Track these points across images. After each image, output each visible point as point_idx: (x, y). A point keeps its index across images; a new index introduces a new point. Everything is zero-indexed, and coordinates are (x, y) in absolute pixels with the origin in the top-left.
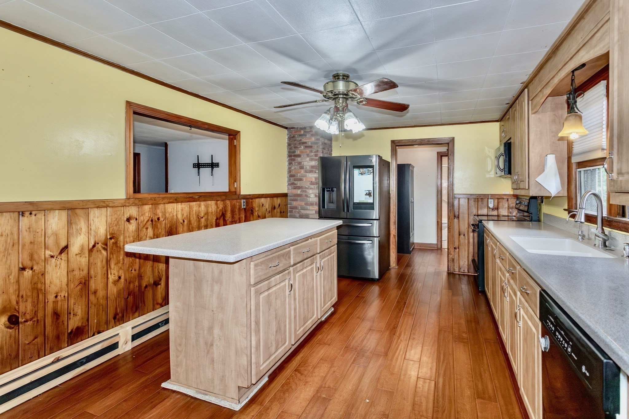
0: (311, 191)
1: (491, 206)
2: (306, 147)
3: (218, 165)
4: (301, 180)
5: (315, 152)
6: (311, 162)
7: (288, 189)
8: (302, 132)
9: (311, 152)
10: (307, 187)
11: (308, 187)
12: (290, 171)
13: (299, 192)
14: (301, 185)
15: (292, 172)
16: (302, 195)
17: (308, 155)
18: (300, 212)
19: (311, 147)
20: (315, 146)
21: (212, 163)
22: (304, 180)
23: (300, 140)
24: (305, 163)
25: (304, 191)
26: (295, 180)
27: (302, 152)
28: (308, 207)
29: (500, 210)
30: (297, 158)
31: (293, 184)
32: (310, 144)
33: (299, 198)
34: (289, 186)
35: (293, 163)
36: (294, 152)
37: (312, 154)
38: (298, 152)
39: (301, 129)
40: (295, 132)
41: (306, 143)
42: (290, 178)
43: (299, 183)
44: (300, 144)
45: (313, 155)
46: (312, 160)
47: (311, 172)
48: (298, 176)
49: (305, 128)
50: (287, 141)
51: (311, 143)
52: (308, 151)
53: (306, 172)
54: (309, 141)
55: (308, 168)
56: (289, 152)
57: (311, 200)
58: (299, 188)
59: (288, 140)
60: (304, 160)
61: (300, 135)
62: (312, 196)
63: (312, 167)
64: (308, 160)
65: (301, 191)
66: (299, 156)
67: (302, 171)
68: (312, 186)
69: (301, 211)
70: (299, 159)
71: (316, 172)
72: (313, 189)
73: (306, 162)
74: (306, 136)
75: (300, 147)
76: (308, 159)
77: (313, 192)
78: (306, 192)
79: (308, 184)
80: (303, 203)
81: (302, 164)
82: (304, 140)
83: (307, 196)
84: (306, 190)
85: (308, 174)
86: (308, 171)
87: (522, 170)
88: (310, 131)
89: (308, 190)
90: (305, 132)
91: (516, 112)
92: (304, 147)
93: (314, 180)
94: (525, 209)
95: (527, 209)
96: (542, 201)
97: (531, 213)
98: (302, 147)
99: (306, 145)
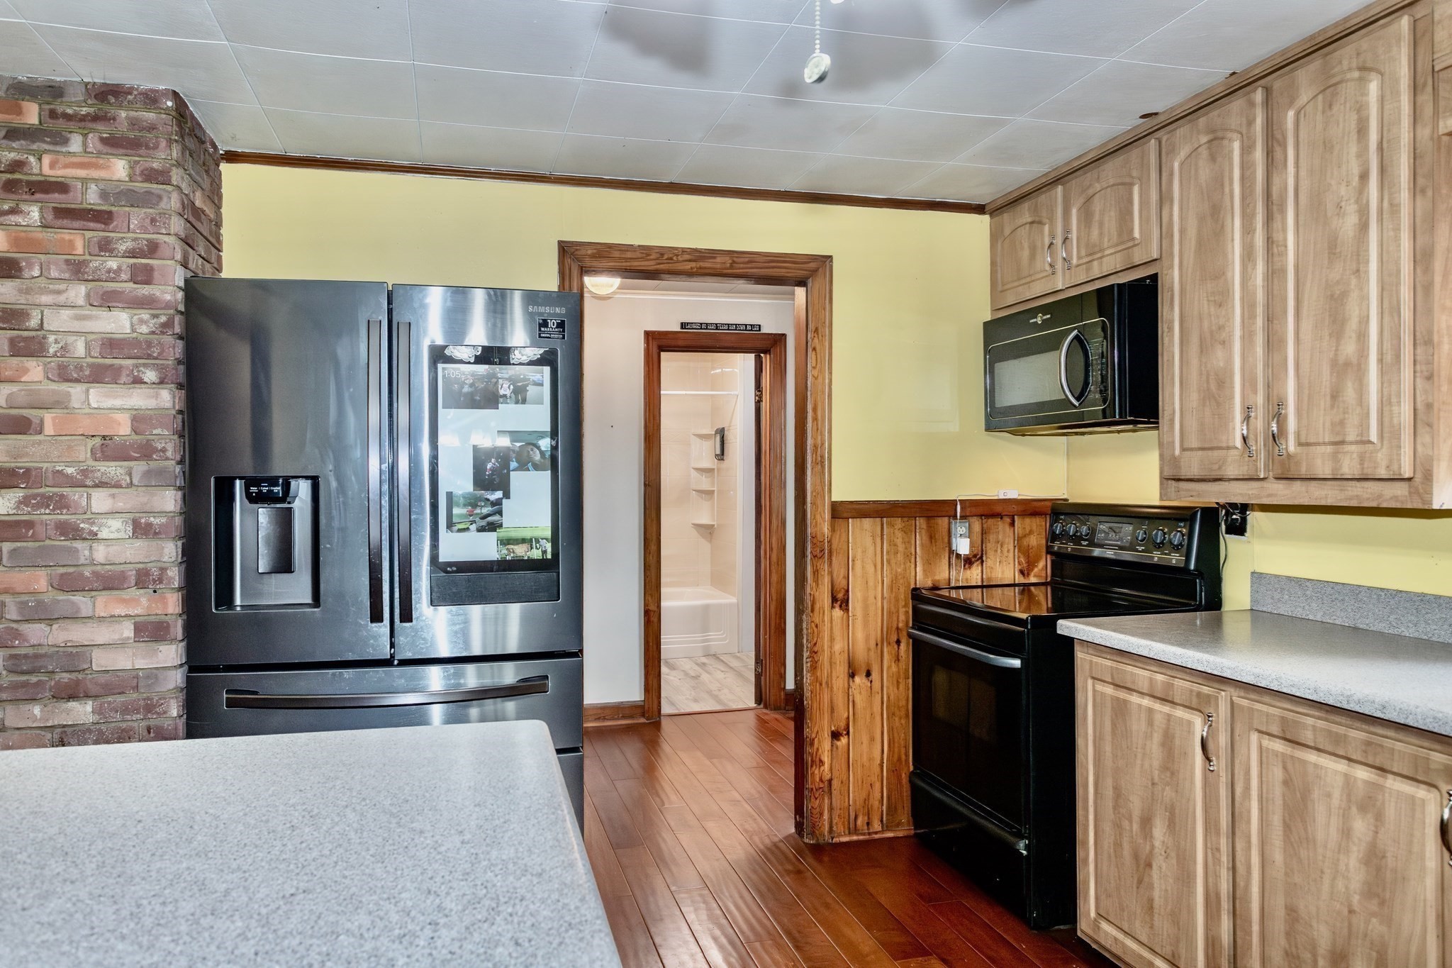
0: (100, 501)
1: (963, 546)
2: (64, 213)
4: (20, 427)
5: (132, 254)
6: (103, 313)
8: (32, 114)
9: (105, 247)
10: (70, 471)
11: (85, 473)
13: (7, 503)
14: (24, 463)
16: (30, 524)
17: (77, 270)
18: (17, 634)
19: (102, 218)
20: (137, 217)
22: (49, 429)
23: (17, 166)
24: (58, 321)
25: (45, 501)
27: (25, 243)
28: (83, 602)
29: (989, 562)
32: (92, 198)
33: (7, 546)
37: (113, 264)
39: (23, 91)
41: (62, 187)
43: (4, 451)
44: (10, 188)
45: (119, 269)
46: (108, 301)
47: (98, 375)
48: (3, 400)
49: (54, 91)
51: (104, 195)
52: (78, 240)
53: (65, 378)
54: (85, 181)
55: (80, 349)
57: (100, 553)
60: (45, 299)
61: (15, 133)
62: (114, 528)
63: (111, 345)
64: (81, 301)
65: (25, 501)
66: (8, 269)
67: (34, 370)
68: (113, 470)
69: (25, 628)
70: (6, 290)
71: (138, 381)
72: (118, 486)
73: (66, 313)
74: (66, 141)
75: (13, 211)
76: (78, 292)
77: (120, 505)
78: (61, 503)
79: (83, 452)
80: (40, 581)
81: (34, 323)
82: (44, 167)
83: (69, 531)
84: (66, 491)
85: (76, 391)
86: (79, 368)
87: (1335, 396)
88: (96, 118)
89: (76, 495)
90: (53, 114)
91: (1236, 145)
92: (50, 216)
93: (123, 428)
94: (1156, 557)
95: (1175, 559)
96: (1238, 529)
97: (1199, 573)
98: (34, 213)
99: (57, 198)
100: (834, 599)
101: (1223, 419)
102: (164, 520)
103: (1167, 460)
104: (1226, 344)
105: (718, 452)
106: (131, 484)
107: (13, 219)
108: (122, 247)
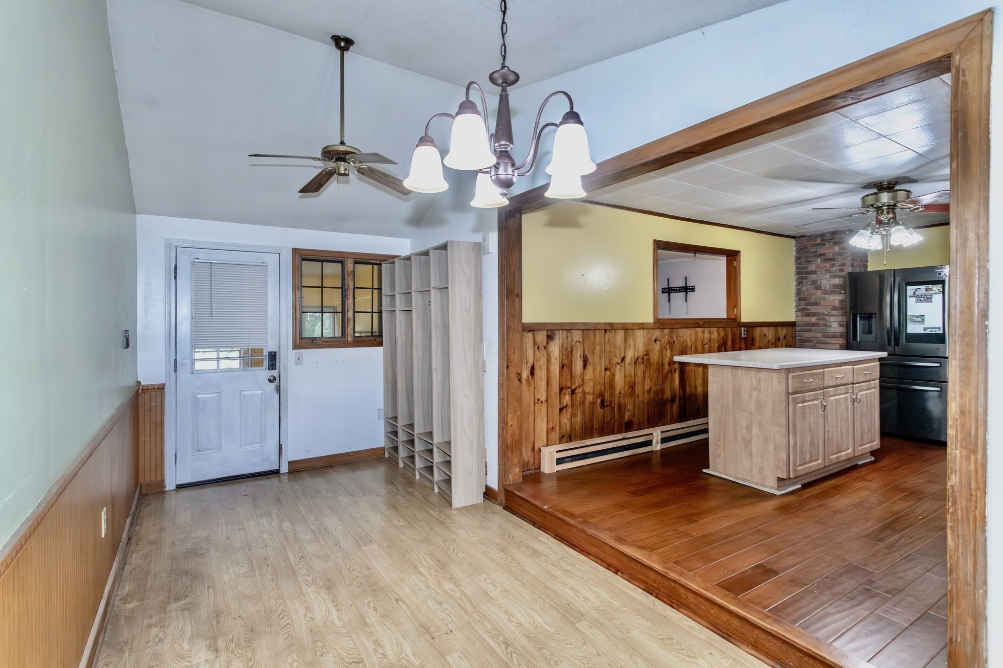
0: (832, 319)
2: (825, 260)
3: (694, 289)
4: (817, 304)
5: (839, 266)
6: (833, 279)
7: (797, 316)
8: (819, 241)
9: (833, 266)
10: (826, 313)
11: (829, 313)
12: (799, 293)
13: (814, 319)
14: (817, 311)
15: (802, 294)
16: (818, 324)
17: (828, 271)
18: (816, 346)
19: (833, 259)
20: (840, 258)
21: (686, 287)
22: (822, 304)
23: (816, 251)
24: (824, 282)
25: (821, 319)
26: (807, 304)
27: (817, 267)
28: (829, 340)
30: (810, 275)
31: (802, 310)
32: (831, 256)
33: (813, 328)
34: (798, 313)
35: (804, 281)
36: (807, 267)
37: (835, 269)
38: (812, 267)
39: (817, 236)
40: (807, 242)
41: (824, 254)
42: (800, 302)
43: (813, 309)
44: (814, 256)
45: (836, 270)
46: (833, 277)
47: (832, 293)
48: (813, 299)
49: (823, 235)
50: (794, 254)
51: (833, 255)
52: (828, 265)
53: (825, 293)
54: (829, 252)
55: (828, 287)
56: (798, 268)
57: (832, 330)
58: (814, 315)
59: (796, 253)
60: (821, 278)
61: (815, 245)
62: (835, 325)
63: (835, 286)
64: (828, 277)
65: (817, 319)
66: (814, 272)
67: (819, 292)
68: (835, 312)
69: (817, 344)
70: (814, 277)
71: (840, 293)
72: (836, 316)
73: (825, 280)
74: (825, 245)
75: (815, 261)
76: (828, 276)
77: (836, 320)
78: (824, 319)
79: (829, 309)
80: (820, 335)
81: (819, 283)
82: (821, 251)
83: (826, 325)
84: (825, 317)
85: (827, 296)
86: (828, 291)
88: (831, 239)
89: (827, 318)
90: (823, 240)
92: (822, 261)
93: (837, 303)
98: (819, 261)
99: (824, 257)
106: (839, 316)
107: (814, 262)
108: (837, 265)
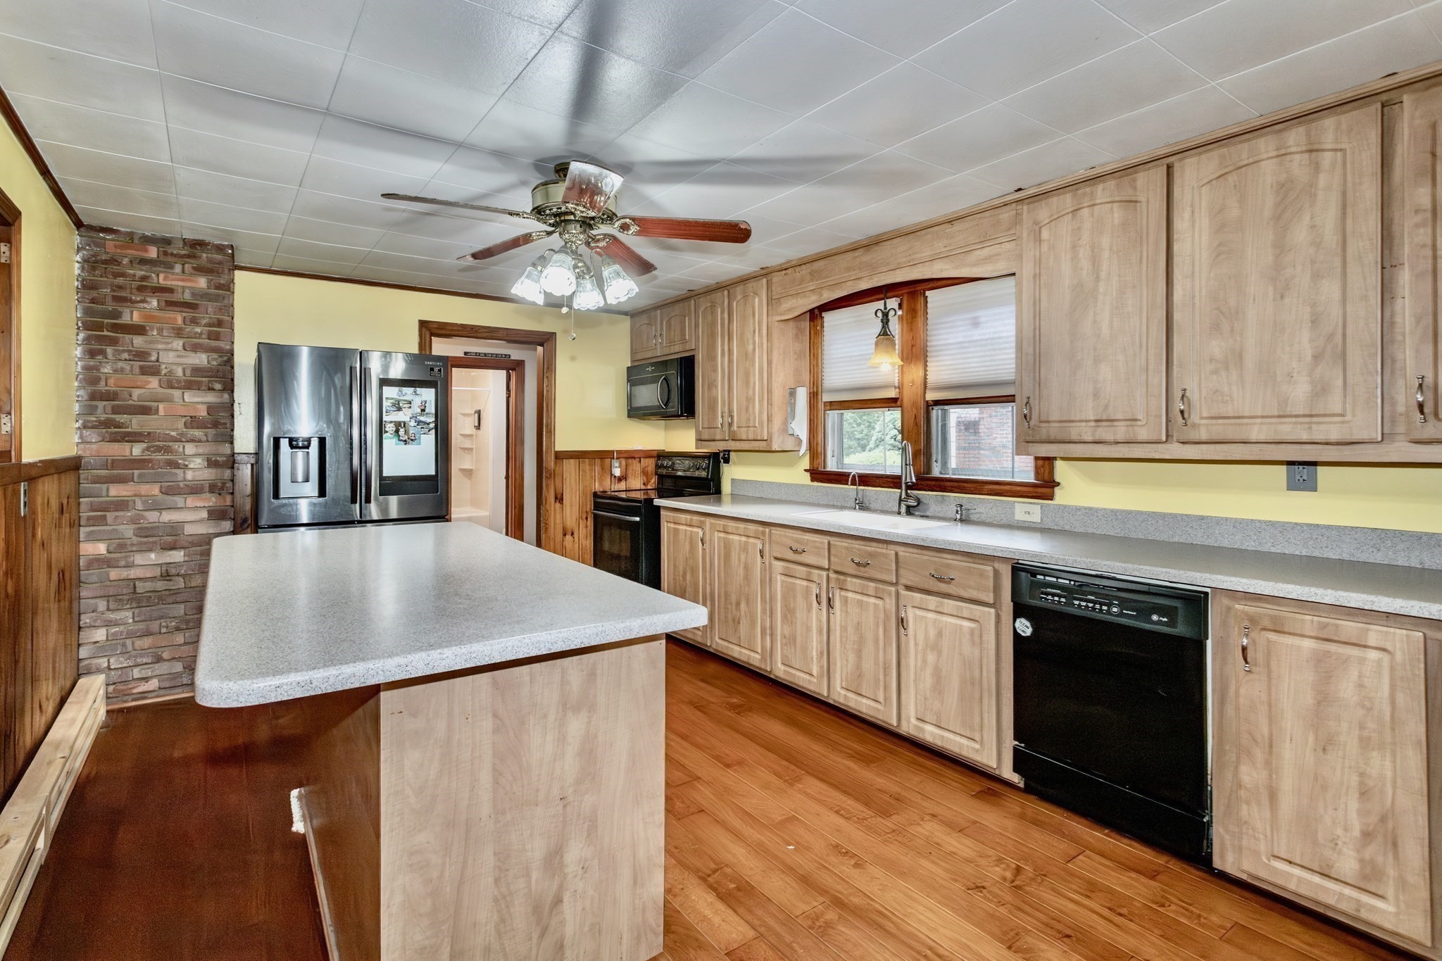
0: (190, 449)
1: (617, 472)
2: (171, 304)
4: (145, 411)
5: (209, 325)
6: (193, 354)
7: (84, 441)
8: (153, 252)
9: (194, 321)
10: (173, 434)
11: (182, 434)
12: (91, 377)
13: (137, 450)
14: (146, 430)
15: (103, 383)
16: (150, 461)
17: (179, 333)
18: (143, 517)
19: (191, 306)
20: (211, 307)
22: (161, 412)
23: (144, 278)
24: (168, 358)
25: (159, 449)
26: (116, 410)
27: (149, 317)
28: (179, 501)
29: (629, 480)
30: (127, 336)
31: (107, 424)
32: (187, 297)
33: (136, 472)
34: (86, 433)
35: (109, 350)
36: (117, 315)
37: (198, 330)
38: (132, 316)
39: (148, 240)
40: (116, 247)
41: (170, 290)
42: (94, 403)
43: (136, 423)
44: (141, 289)
45: (201, 334)
46: (196, 348)
47: (189, 386)
48: (135, 397)
49: (167, 241)
50: (77, 272)
51: (193, 294)
52: (179, 317)
53: (170, 386)
54: (183, 287)
55: (179, 372)
56: (87, 312)
57: (190, 475)
58: (133, 438)
59: (83, 269)
60: (160, 346)
61: (143, 261)
62: (198, 462)
63: (197, 370)
64: (180, 348)
65: (147, 449)
66: (139, 330)
67: (154, 382)
68: (198, 433)
69: (146, 514)
70: (138, 341)
72: (200, 441)
73: (171, 354)
74: (172, 267)
75: (143, 301)
76: (178, 344)
77: (201, 451)
78: (168, 450)
79: (180, 425)
80: (155, 489)
81: (154, 358)
82: (160, 279)
83: (176, 465)
84: (170, 444)
85: (177, 393)
86: (179, 381)
87: (747, 409)
88: (189, 256)
89: (176, 446)
90: (165, 253)
91: (719, 310)
92: (163, 304)
93: (202, 412)
94: (697, 474)
95: (704, 474)
96: (727, 461)
97: (712, 479)
98: (155, 303)
99: (168, 296)
100: (556, 498)
101: (715, 418)
102: (225, 459)
103: (698, 433)
104: (716, 387)
105: (477, 424)
106: (208, 441)
107: (142, 305)
108: (204, 322)
